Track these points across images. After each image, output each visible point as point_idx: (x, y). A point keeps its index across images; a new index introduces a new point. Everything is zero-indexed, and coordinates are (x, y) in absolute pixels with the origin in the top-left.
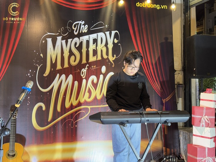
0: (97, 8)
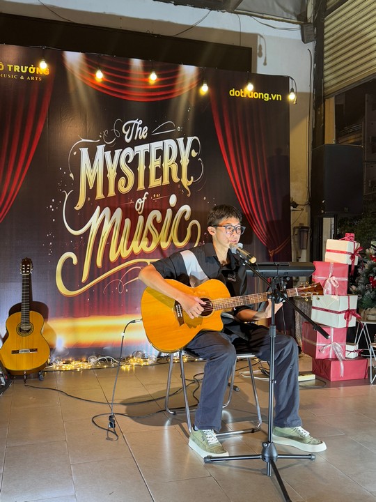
0: (163, 98)
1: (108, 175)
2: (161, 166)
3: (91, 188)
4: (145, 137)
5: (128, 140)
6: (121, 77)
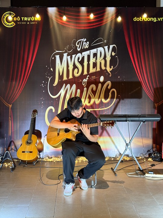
0: (97, 26)
1: (69, 68)
2: (96, 61)
3: (61, 75)
4: (87, 47)
5: (79, 50)
6: (75, 17)
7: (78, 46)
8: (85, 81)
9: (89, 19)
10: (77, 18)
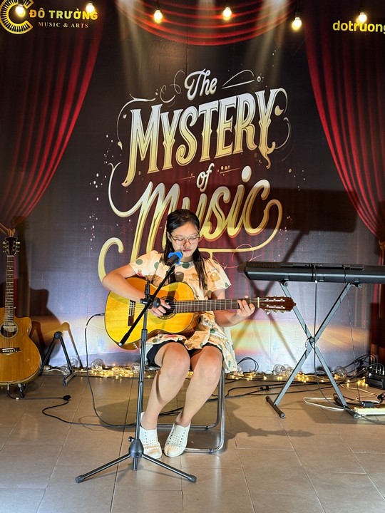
0: (240, 40)
1: (164, 143)
2: (233, 129)
3: (142, 159)
4: (213, 92)
5: (191, 97)
6: (186, 16)
7: (190, 88)
8: (203, 178)
9: (220, 22)
10: (189, 16)
